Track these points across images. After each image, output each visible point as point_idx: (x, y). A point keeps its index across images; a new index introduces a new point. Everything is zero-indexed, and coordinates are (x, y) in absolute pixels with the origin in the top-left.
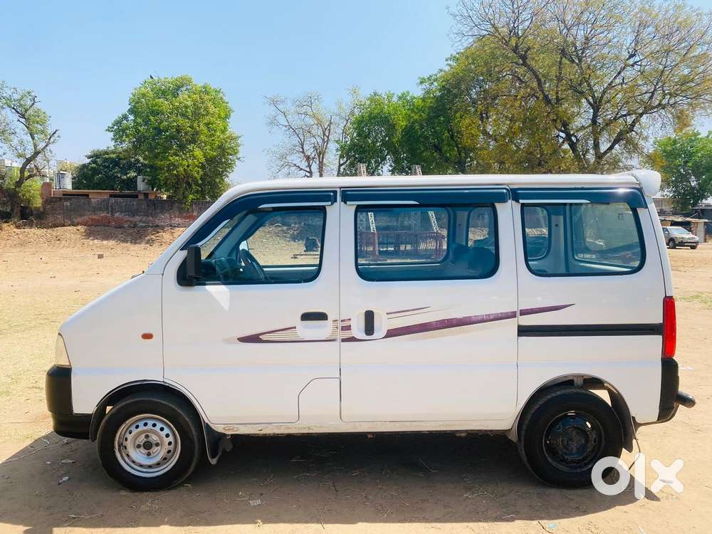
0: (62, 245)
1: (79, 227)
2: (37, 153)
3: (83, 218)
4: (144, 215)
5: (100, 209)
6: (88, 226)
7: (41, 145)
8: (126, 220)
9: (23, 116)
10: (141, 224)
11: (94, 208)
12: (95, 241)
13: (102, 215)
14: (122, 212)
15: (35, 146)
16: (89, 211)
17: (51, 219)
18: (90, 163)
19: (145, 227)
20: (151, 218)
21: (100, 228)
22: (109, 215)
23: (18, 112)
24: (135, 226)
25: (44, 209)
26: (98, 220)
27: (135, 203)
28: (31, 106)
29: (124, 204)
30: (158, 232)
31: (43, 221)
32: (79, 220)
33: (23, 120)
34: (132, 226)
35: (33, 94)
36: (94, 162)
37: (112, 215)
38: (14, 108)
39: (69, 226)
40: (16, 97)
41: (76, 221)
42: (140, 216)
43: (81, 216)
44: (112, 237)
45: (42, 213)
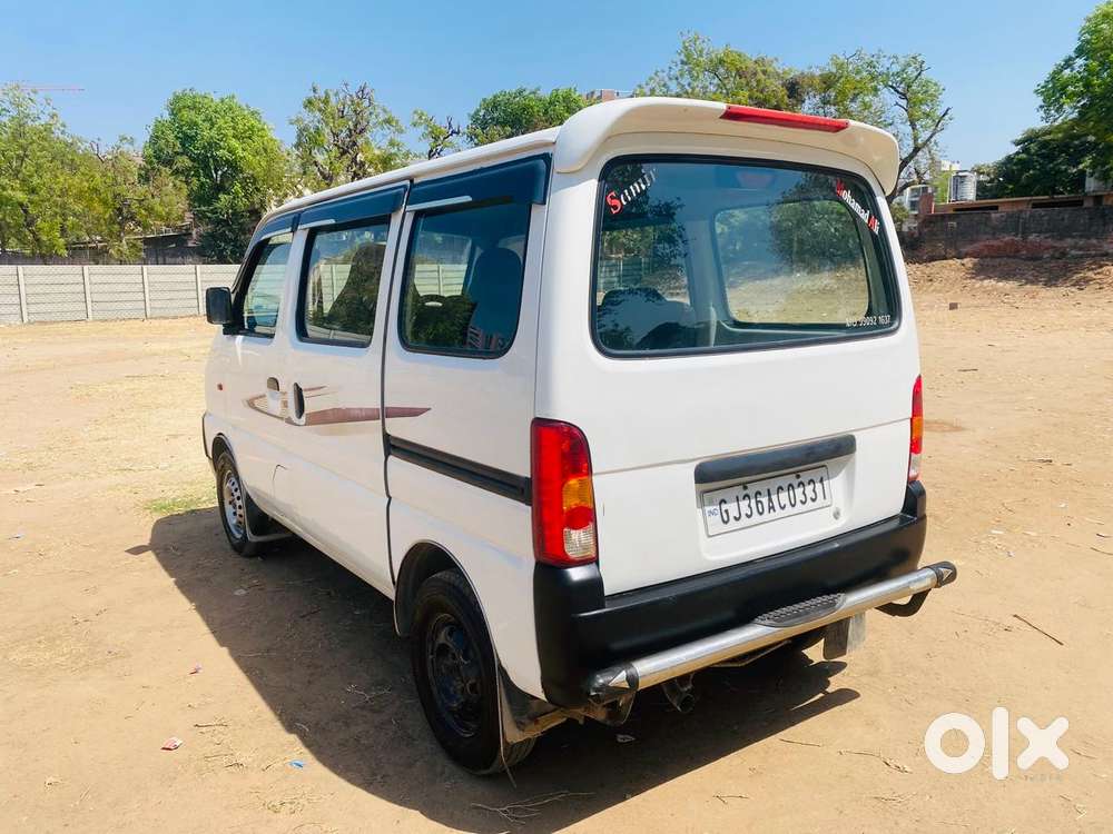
0: (932, 288)
1: (965, 261)
2: (916, 150)
3: (975, 245)
4: (1081, 236)
5: (1004, 230)
6: (982, 258)
7: (924, 136)
8: (1046, 245)
9: (903, 96)
10: (1073, 252)
11: (994, 228)
12: (986, 281)
13: (1007, 238)
14: (1040, 232)
15: (916, 139)
16: (986, 233)
17: (927, 248)
18: (1018, 153)
19: (1082, 257)
20: (1094, 241)
21: (998, 260)
22: (1018, 238)
23: (898, 92)
24: (1064, 254)
25: (920, 234)
26: (999, 247)
27: (1066, 216)
28: (917, 77)
29: (1046, 218)
30: (1101, 267)
31: (916, 253)
32: (968, 248)
33: (903, 103)
34: (1057, 255)
35: (920, 59)
36: (1025, 150)
37: (1024, 238)
38: (892, 87)
39: (951, 258)
40: (896, 68)
41: (964, 250)
42: (1073, 237)
43: (972, 241)
44: (1015, 275)
45: (917, 240)
